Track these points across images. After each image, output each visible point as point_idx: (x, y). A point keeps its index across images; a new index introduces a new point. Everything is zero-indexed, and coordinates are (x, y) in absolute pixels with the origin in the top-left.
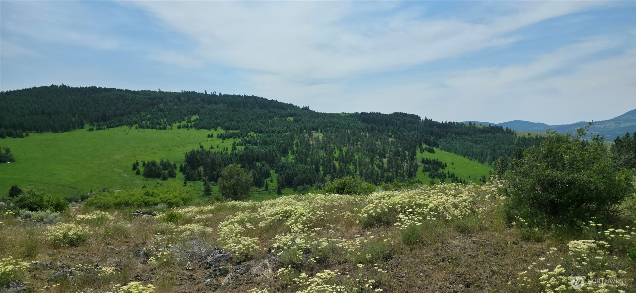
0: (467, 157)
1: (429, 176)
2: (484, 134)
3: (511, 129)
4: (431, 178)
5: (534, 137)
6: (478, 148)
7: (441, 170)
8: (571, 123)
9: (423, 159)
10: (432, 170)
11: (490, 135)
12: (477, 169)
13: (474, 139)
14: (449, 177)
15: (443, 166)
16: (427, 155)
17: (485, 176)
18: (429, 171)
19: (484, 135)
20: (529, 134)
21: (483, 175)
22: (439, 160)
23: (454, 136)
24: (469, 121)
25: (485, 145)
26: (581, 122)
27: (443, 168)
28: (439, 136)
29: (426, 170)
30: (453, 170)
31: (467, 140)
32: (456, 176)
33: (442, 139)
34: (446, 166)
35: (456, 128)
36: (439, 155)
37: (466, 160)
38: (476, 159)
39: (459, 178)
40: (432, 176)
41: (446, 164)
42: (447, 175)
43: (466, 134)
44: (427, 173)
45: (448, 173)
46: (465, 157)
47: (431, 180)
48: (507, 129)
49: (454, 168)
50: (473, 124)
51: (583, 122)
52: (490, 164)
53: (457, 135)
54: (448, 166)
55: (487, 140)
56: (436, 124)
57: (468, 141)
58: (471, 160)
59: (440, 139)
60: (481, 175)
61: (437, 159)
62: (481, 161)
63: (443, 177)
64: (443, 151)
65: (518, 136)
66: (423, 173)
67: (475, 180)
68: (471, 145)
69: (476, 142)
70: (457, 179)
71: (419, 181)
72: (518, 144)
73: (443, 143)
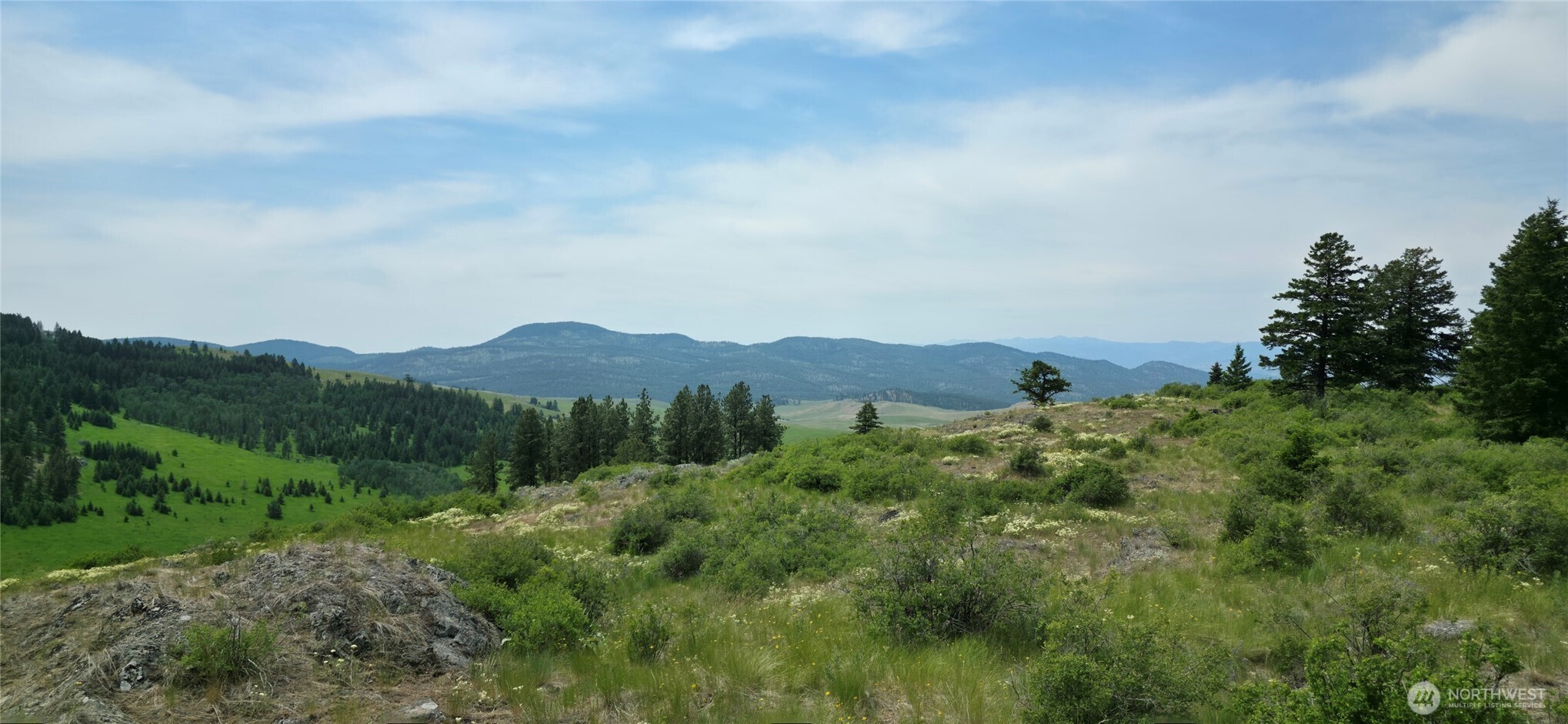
0: (205, 434)
1: (119, 491)
2: (239, 375)
3: (303, 364)
4: (125, 495)
5: (362, 383)
6: (231, 413)
7: (147, 474)
8: (404, 350)
9: (87, 445)
10: (124, 474)
11: (257, 377)
12: (242, 464)
13: (219, 387)
14: (175, 489)
15: (153, 462)
16: (93, 435)
17: (267, 480)
18: (115, 479)
19: (239, 377)
20: (348, 376)
21: (263, 477)
22: (133, 445)
23: (162, 379)
24: (191, 339)
25: (249, 402)
26: (424, 348)
27: (152, 466)
28: (115, 380)
29: (102, 476)
30: (181, 471)
31: (198, 392)
32: (193, 487)
33: (125, 390)
34: (159, 460)
35: (161, 358)
36: (125, 432)
37: (205, 443)
38: (231, 438)
39: (203, 490)
40: (128, 490)
41: (158, 454)
42: (170, 485)
43: (196, 376)
44: (111, 485)
45: (171, 479)
46: (200, 436)
47: (128, 500)
48: (295, 362)
49: (183, 466)
50: (200, 348)
51: (428, 348)
52: (270, 449)
53: (168, 378)
54: (163, 461)
55: (254, 390)
56: (94, 344)
57: (202, 394)
58: (219, 442)
59: (120, 387)
60: (257, 480)
61: (129, 445)
62: (247, 445)
63: (160, 490)
64: (133, 422)
65: (323, 380)
66: (99, 485)
67: (244, 492)
68: (211, 402)
69: (223, 396)
70: (197, 493)
71: (90, 507)
72: (327, 399)
73: (131, 399)
